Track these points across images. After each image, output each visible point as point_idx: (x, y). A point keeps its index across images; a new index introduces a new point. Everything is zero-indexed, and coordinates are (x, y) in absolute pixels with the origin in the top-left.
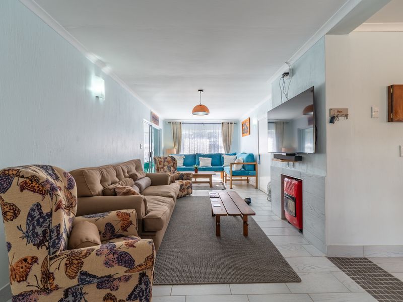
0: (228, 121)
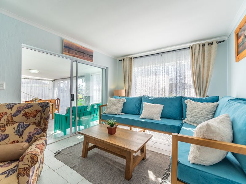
0: (203, 42)
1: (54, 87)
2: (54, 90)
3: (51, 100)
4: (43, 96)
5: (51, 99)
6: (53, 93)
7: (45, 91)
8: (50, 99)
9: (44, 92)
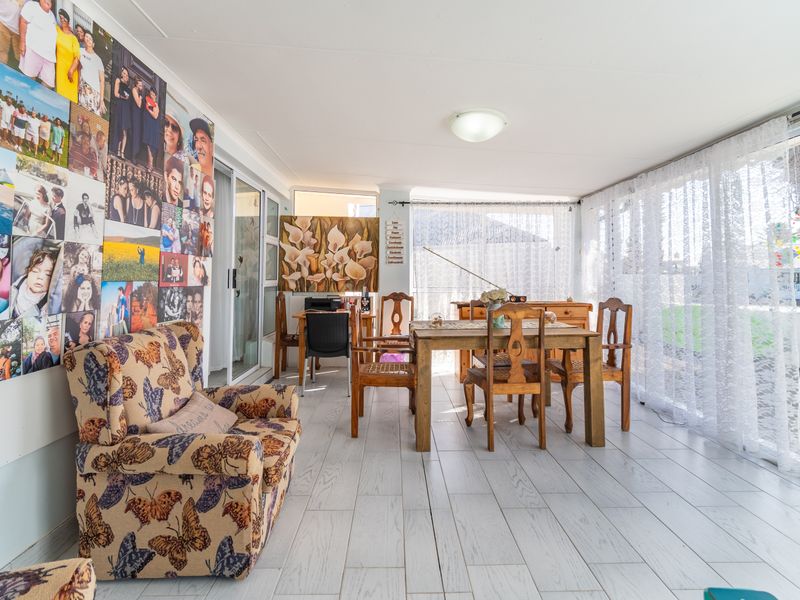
1: (579, 236)
2: (579, 250)
3: (569, 304)
4: (533, 283)
5: (569, 300)
6: (578, 270)
7: (536, 256)
8: (564, 300)
9: (532, 264)
